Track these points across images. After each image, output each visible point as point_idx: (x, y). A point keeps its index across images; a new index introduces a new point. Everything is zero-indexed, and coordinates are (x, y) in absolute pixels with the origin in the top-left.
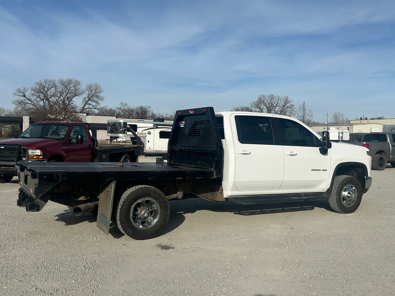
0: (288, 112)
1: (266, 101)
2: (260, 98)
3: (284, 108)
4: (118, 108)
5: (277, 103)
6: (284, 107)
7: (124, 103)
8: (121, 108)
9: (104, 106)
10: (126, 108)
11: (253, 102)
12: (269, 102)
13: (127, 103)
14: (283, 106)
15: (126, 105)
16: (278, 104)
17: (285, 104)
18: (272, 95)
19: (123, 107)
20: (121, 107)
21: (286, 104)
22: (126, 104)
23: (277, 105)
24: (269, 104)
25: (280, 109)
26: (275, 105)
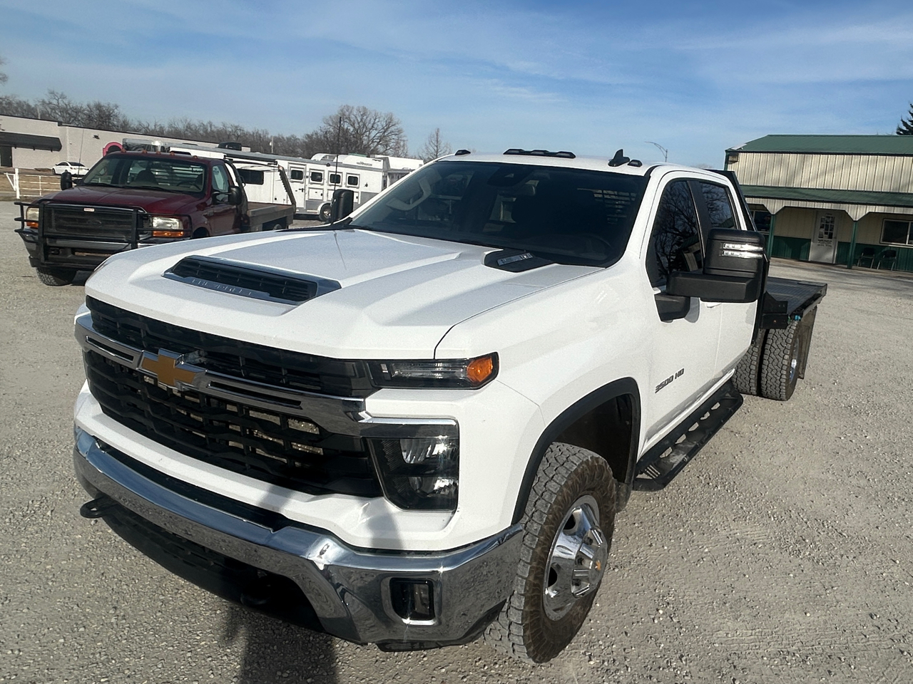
0: (393, 141)
1: (353, 116)
2: (342, 110)
3: (386, 134)
4: (44, 102)
5: (374, 123)
6: (385, 132)
7: (57, 93)
8: (50, 103)
9: (8, 95)
10: (61, 104)
11: (330, 117)
12: (359, 120)
13: (65, 94)
14: (383, 130)
15: (63, 97)
16: (375, 126)
17: (388, 126)
18: (365, 109)
19: (55, 102)
20: (51, 101)
21: (389, 128)
22: (62, 95)
23: (373, 127)
24: (359, 123)
25: (378, 135)
26: (370, 126)
